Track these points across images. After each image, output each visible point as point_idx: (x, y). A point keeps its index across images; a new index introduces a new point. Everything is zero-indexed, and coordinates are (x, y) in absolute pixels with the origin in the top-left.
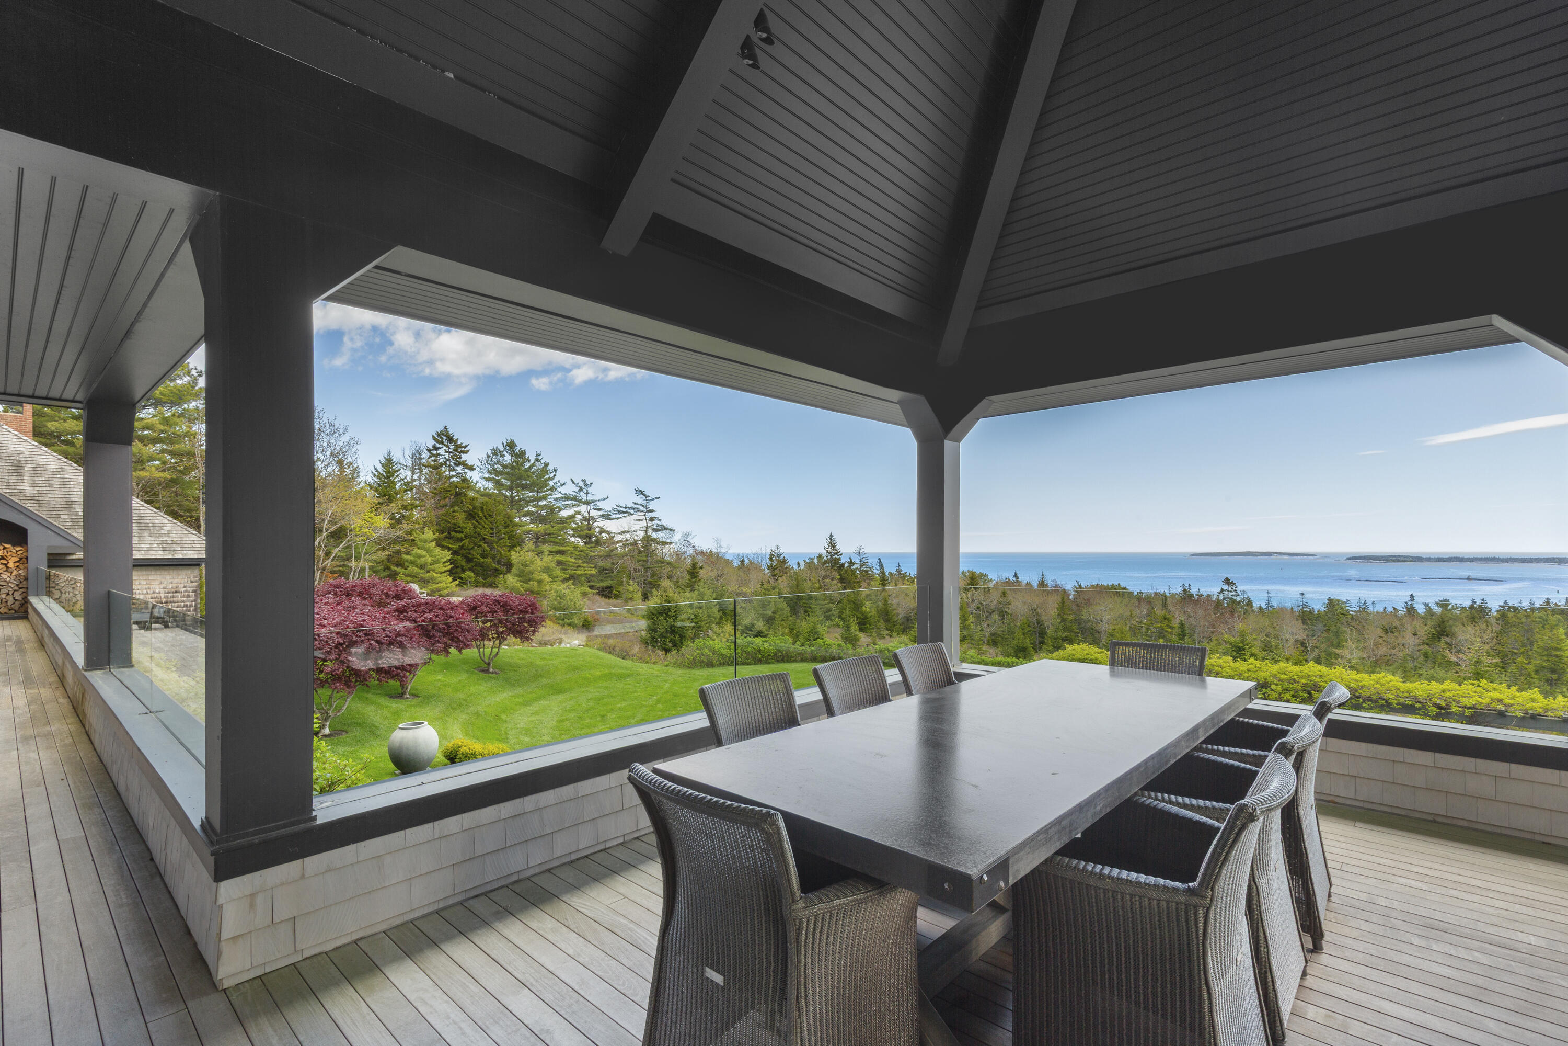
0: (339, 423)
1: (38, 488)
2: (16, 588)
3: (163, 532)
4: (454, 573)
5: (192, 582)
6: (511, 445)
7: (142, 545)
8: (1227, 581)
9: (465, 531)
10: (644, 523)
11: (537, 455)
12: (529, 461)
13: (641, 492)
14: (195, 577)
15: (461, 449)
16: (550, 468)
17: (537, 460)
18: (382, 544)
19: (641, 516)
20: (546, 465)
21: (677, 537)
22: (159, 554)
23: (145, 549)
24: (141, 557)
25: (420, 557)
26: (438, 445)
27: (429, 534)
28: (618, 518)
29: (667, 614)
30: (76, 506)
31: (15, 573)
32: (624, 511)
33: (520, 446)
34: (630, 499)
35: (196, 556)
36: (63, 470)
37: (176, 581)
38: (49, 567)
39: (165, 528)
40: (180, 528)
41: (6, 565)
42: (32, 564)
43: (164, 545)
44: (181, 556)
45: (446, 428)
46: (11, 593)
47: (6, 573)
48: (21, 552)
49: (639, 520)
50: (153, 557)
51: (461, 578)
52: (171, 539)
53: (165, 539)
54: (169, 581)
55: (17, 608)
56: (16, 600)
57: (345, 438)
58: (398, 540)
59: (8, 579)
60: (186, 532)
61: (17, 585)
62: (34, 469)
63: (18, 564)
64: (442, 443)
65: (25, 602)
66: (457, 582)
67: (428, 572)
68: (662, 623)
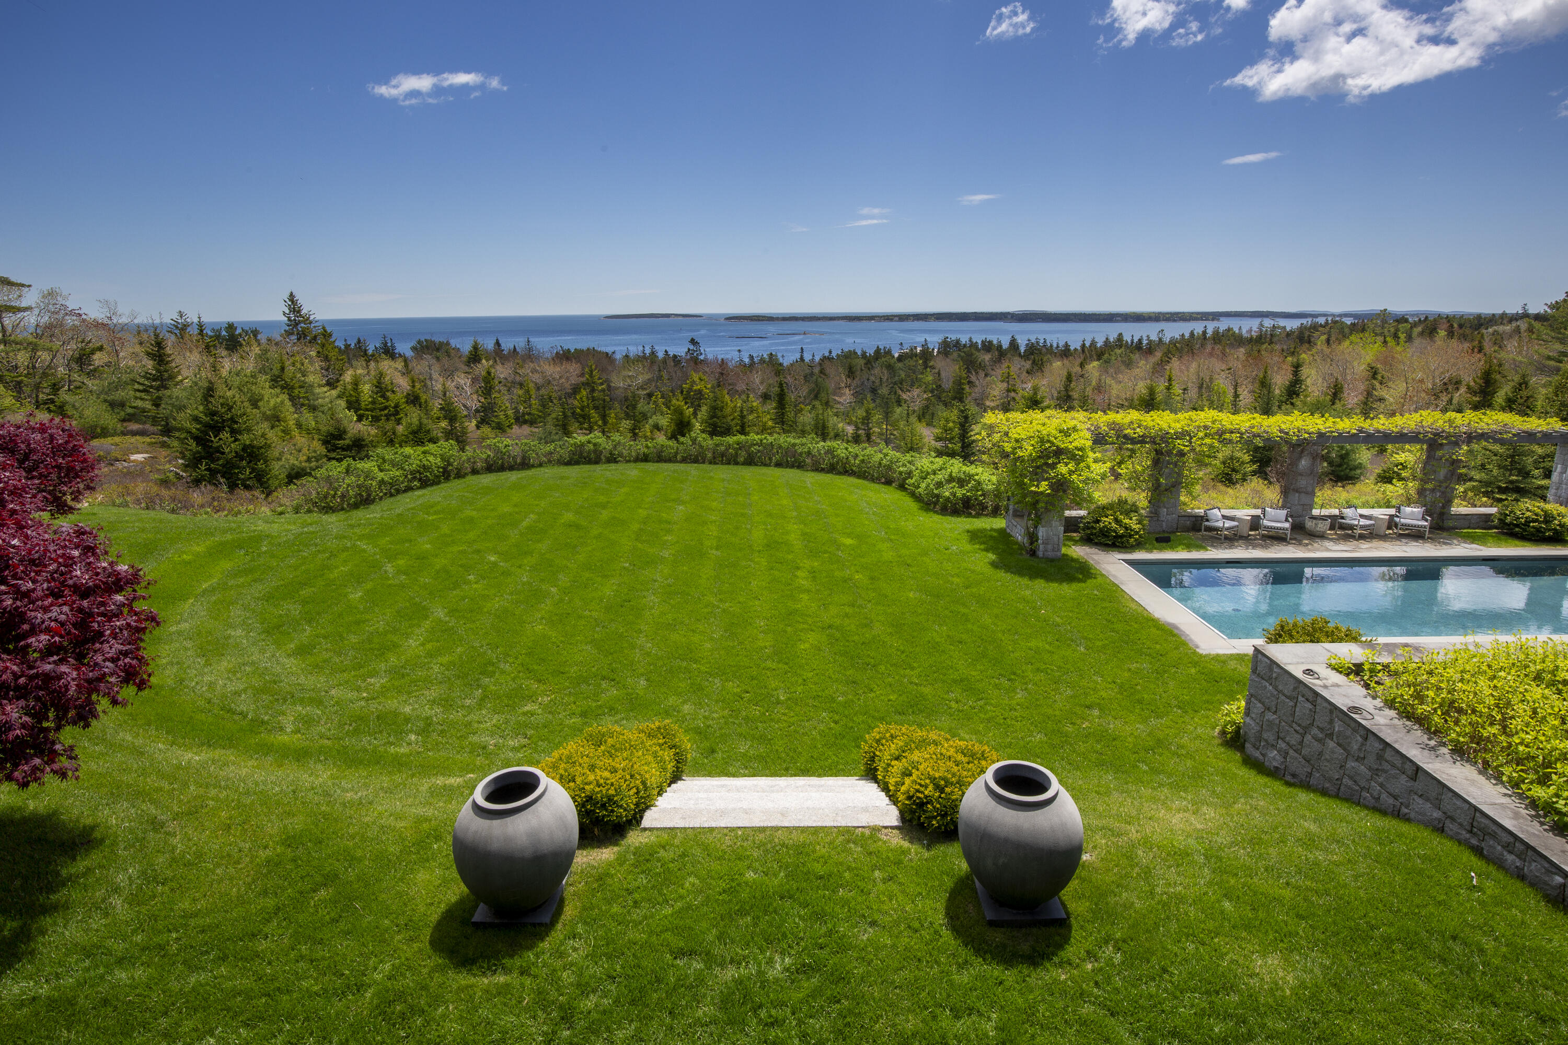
29: (232, 427)
68: (226, 443)
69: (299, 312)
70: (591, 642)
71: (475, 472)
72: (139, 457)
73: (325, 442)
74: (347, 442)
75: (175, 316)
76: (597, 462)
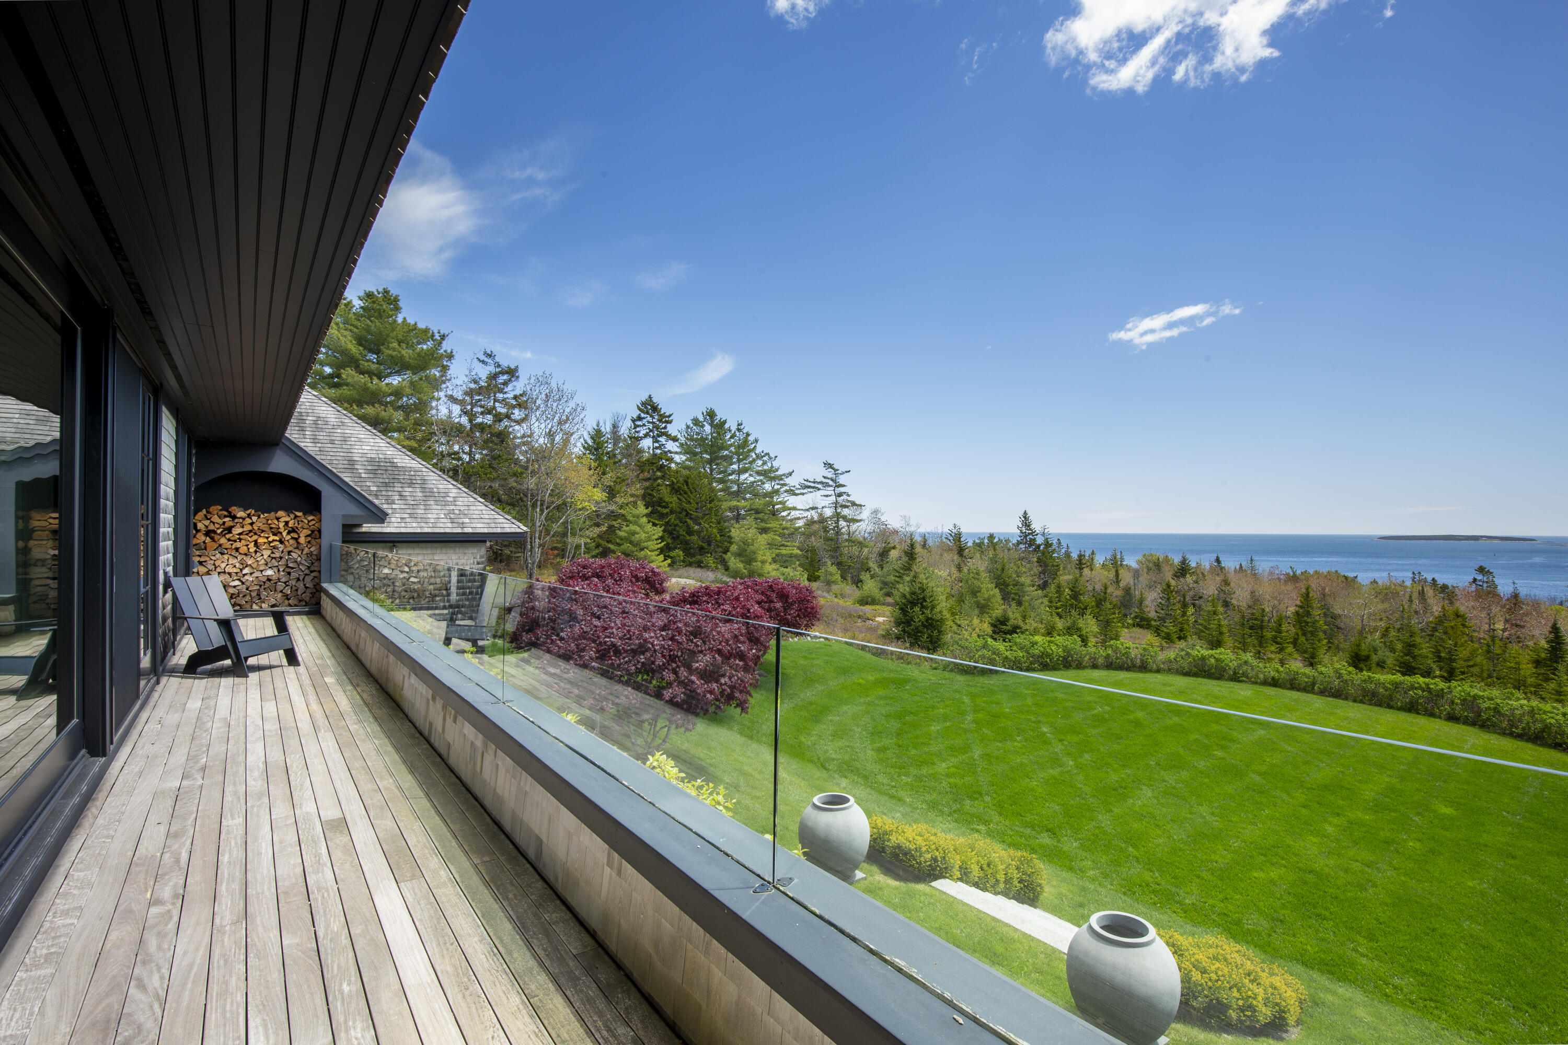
0: (568, 388)
1: (320, 445)
2: (307, 572)
3: (448, 499)
4: (665, 551)
5: (478, 563)
6: (711, 414)
7: (430, 516)
8: (1481, 570)
9: (670, 505)
10: (833, 498)
11: (739, 425)
12: (730, 431)
13: (829, 465)
14: (481, 557)
15: (666, 419)
16: (751, 438)
17: (739, 430)
18: (596, 518)
19: (830, 491)
20: (748, 435)
21: (865, 514)
22: (446, 527)
23: (432, 521)
24: (430, 530)
25: (634, 533)
26: (643, 415)
27: (642, 509)
28: (803, 494)
29: (921, 604)
30: (358, 467)
31: (306, 550)
32: (809, 486)
33: (720, 416)
34: (818, 473)
35: (486, 531)
36: (343, 424)
37: (463, 561)
38: (344, 542)
39: (450, 495)
40: (465, 495)
41: (296, 539)
42: (325, 542)
43: (452, 516)
44: (470, 530)
45: (650, 397)
46: (301, 578)
47: (296, 551)
48: (313, 522)
49: (827, 496)
50: (442, 531)
51: (671, 558)
52: (458, 508)
53: (452, 507)
54: (455, 562)
55: (307, 599)
56: (306, 588)
57: (572, 404)
58: (612, 515)
59: (299, 559)
60: (472, 500)
61: (309, 567)
62: (315, 423)
63: (309, 539)
64: (647, 413)
65: (318, 590)
66: (669, 561)
67: (642, 549)
68: (918, 615)
69: (1029, 526)
70: (1063, 805)
71: (1095, 667)
72: (880, 619)
73: (993, 625)
74: (1009, 628)
75: (951, 527)
76: (1219, 677)
